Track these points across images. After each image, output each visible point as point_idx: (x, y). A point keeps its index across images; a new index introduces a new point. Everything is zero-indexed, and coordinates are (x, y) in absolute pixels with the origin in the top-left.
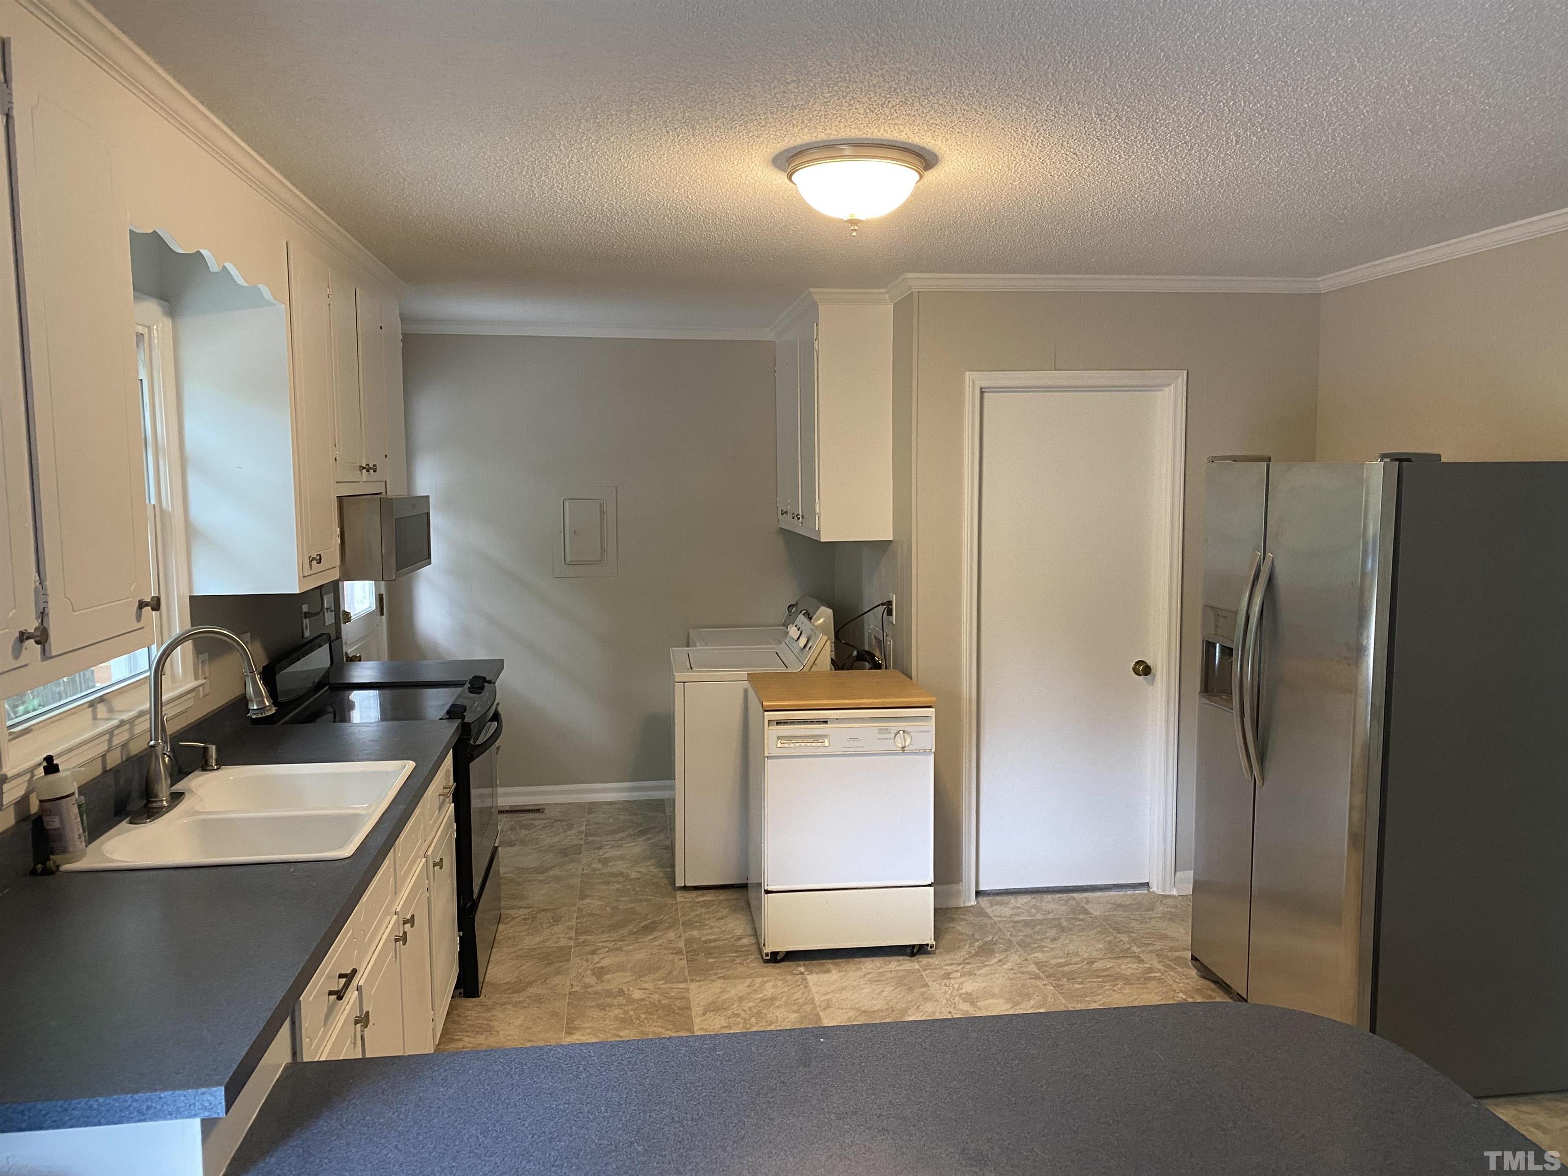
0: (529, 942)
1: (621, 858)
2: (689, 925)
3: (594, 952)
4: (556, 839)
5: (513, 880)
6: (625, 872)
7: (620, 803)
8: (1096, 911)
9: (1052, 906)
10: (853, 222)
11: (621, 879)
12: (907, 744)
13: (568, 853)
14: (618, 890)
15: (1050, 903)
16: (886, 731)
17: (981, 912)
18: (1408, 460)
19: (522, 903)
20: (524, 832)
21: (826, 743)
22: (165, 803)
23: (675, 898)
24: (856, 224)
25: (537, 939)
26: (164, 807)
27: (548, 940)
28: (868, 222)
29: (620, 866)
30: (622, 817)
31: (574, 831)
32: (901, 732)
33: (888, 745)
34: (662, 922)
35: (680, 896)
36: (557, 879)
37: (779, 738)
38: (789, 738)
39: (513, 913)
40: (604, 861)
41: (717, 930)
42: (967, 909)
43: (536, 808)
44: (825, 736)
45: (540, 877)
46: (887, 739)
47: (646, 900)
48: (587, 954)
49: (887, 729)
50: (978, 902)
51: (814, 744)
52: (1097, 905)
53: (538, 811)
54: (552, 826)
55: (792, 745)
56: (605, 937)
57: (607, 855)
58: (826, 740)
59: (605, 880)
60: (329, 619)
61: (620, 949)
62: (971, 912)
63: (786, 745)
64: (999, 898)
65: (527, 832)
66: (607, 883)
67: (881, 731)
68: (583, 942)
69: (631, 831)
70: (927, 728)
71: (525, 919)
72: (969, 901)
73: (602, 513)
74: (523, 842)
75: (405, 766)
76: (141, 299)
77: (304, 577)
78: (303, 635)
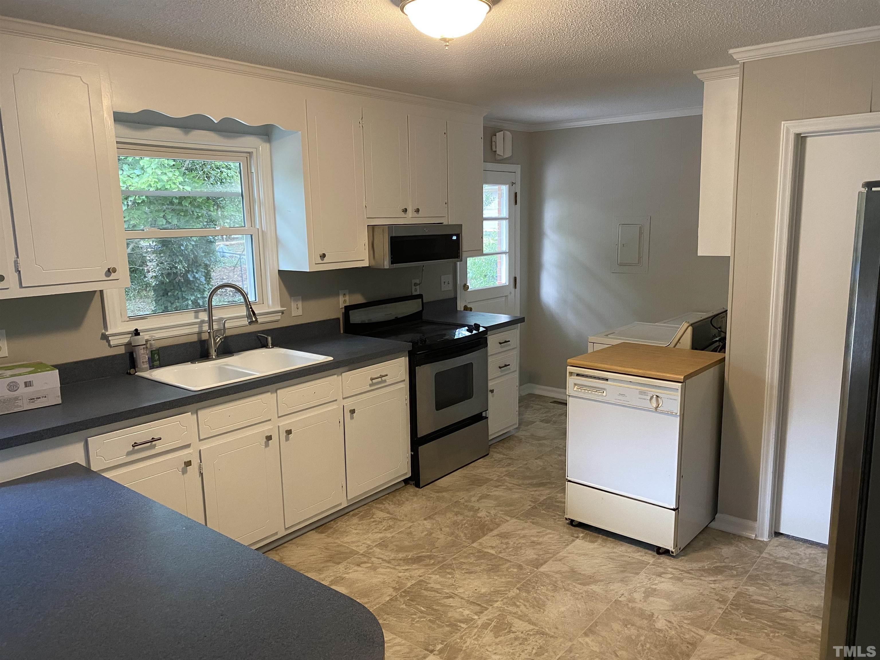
0: (480, 471)
5: (520, 440)
12: (659, 406)
19: (507, 452)
21: (604, 394)
22: (214, 357)
25: (485, 471)
27: (488, 473)
32: (655, 396)
33: (647, 404)
36: (541, 445)
37: (573, 384)
38: (582, 386)
39: (496, 455)
44: (605, 389)
46: (645, 399)
48: (493, 486)
49: (645, 393)
51: (596, 393)
55: (583, 391)
56: (515, 481)
58: (605, 392)
60: (446, 287)
63: (579, 390)
67: (642, 393)
70: (675, 397)
73: (641, 234)
75: (326, 358)
76: (240, 136)
77: (316, 264)
78: (412, 294)
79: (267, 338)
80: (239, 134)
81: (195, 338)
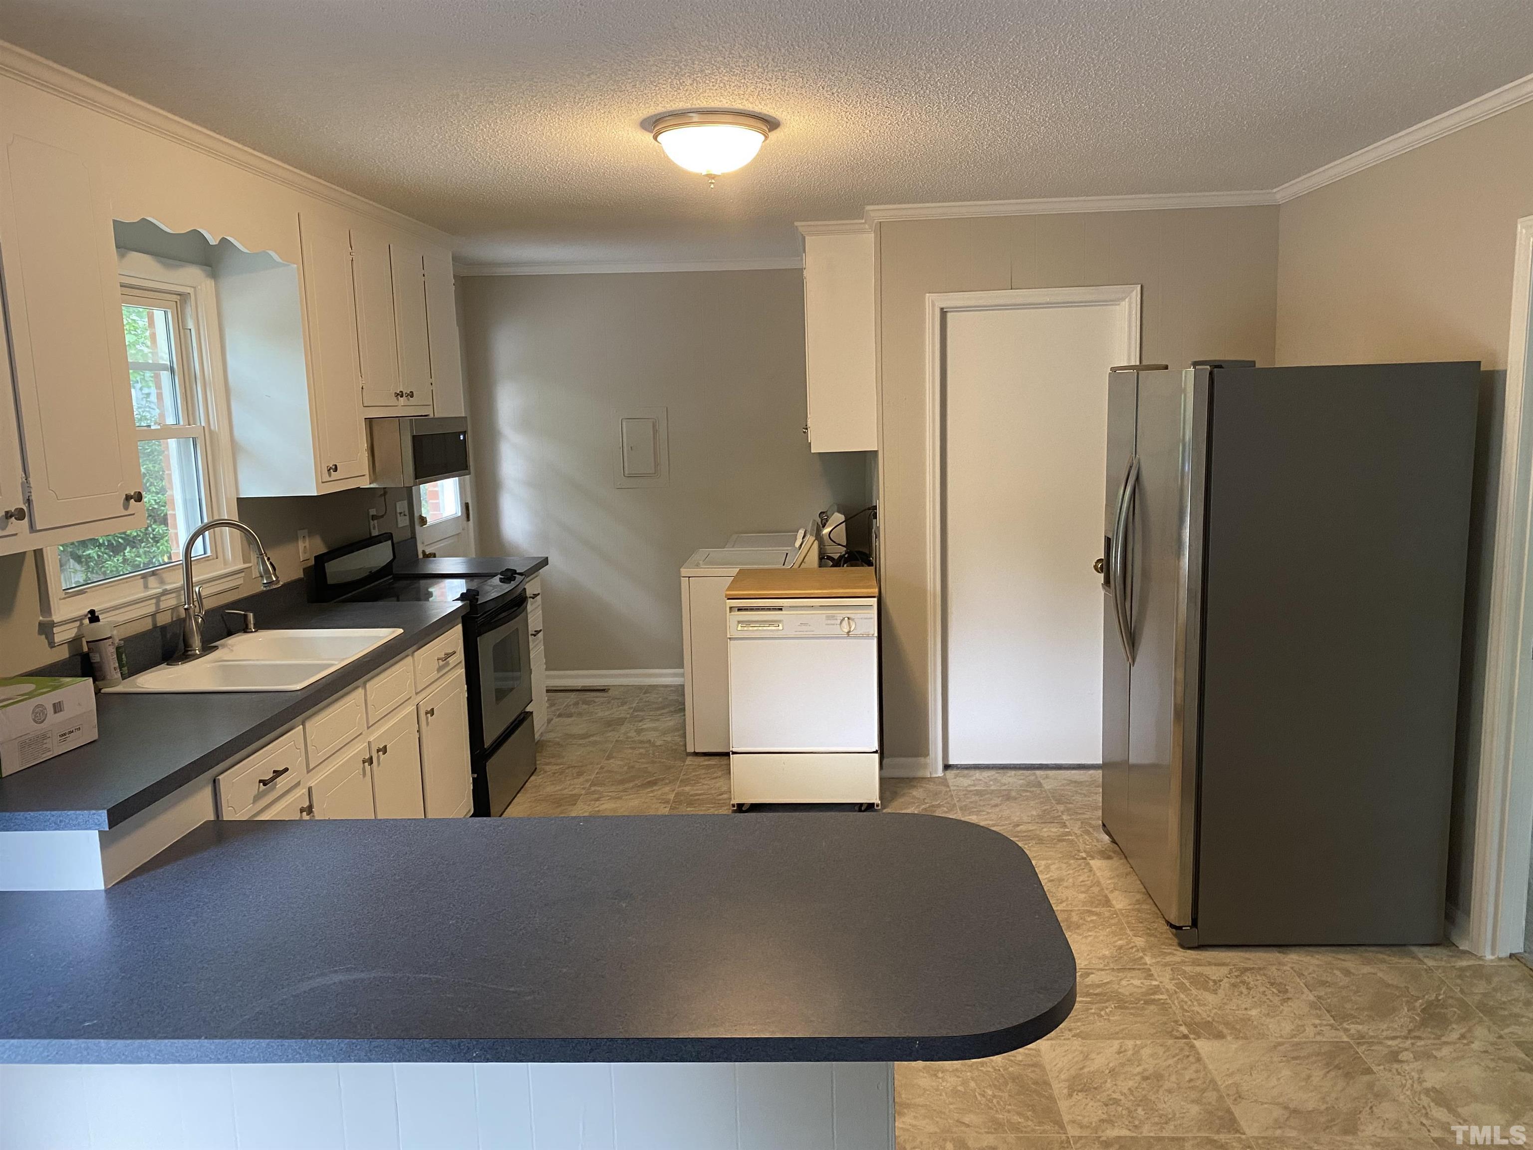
0: (550, 789)
1: (655, 729)
2: (685, 782)
3: (598, 800)
4: (607, 713)
5: (558, 744)
6: (652, 740)
7: (675, 686)
8: (1048, 785)
9: (1011, 780)
10: (711, 177)
11: (647, 745)
12: (852, 629)
13: (613, 724)
14: (641, 754)
15: (1011, 779)
16: (833, 617)
17: (944, 782)
18: (1220, 367)
19: (559, 761)
20: (585, 706)
21: (780, 627)
22: (197, 652)
23: (684, 762)
24: (713, 178)
25: (558, 788)
26: (196, 654)
27: (566, 788)
28: (724, 176)
29: (651, 736)
30: (670, 698)
31: (625, 707)
32: (846, 619)
33: (836, 630)
34: (663, 779)
35: (689, 760)
36: (595, 743)
37: (739, 622)
38: (748, 623)
39: (547, 768)
40: (639, 731)
41: (706, 787)
42: (930, 779)
43: (602, 688)
44: (780, 621)
45: (581, 742)
46: (834, 624)
47: (660, 762)
48: (591, 800)
50: (945, 775)
51: (770, 628)
52: (1051, 781)
53: (603, 690)
54: (609, 703)
55: (751, 628)
56: (613, 788)
57: (645, 726)
58: (781, 625)
59: (632, 746)
60: (403, 522)
61: (620, 798)
62: (934, 782)
63: (745, 628)
64: (966, 772)
65: (587, 706)
66: (634, 748)
67: (829, 617)
68: (594, 791)
69: (672, 709)
70: (869, 616)
71: (555, 773)
72: (936, 772)
73: (655, 431)
74: (580, 714)
75: (394, 632)
76: (182, 266)
77: (323, 482)
78: (370, 534)
79: (245, 616)
80: (178, 263)
81: (147, 625)
